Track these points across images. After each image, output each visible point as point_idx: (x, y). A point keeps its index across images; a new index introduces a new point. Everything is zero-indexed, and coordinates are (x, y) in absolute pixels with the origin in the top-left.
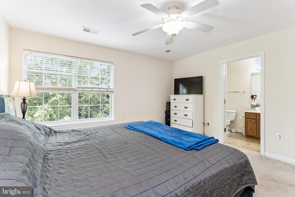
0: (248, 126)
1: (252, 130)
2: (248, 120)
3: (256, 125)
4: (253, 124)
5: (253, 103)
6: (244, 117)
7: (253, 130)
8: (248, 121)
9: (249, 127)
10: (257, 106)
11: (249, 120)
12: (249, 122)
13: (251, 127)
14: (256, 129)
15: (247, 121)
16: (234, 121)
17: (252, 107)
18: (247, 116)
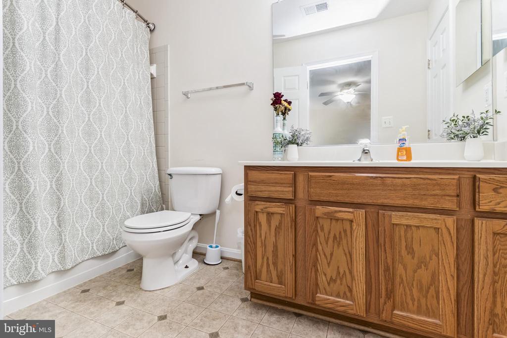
0: (259, 244)
1: (275, 264)
2: (259, 206)
3: (291, 236)
4: (278, 228)
5: (279, 130)
6: (242, 192)
7: (280, 266)
8: (257, 212)
9: (264, 245)
10: (294, 141)
11: (262, 211)
12: (263, 218)
13: (270, 249)
14: (295, 256)
15: (252, 215)
16: (214, 213)
17: (276, 144)
18: (252, 188)
